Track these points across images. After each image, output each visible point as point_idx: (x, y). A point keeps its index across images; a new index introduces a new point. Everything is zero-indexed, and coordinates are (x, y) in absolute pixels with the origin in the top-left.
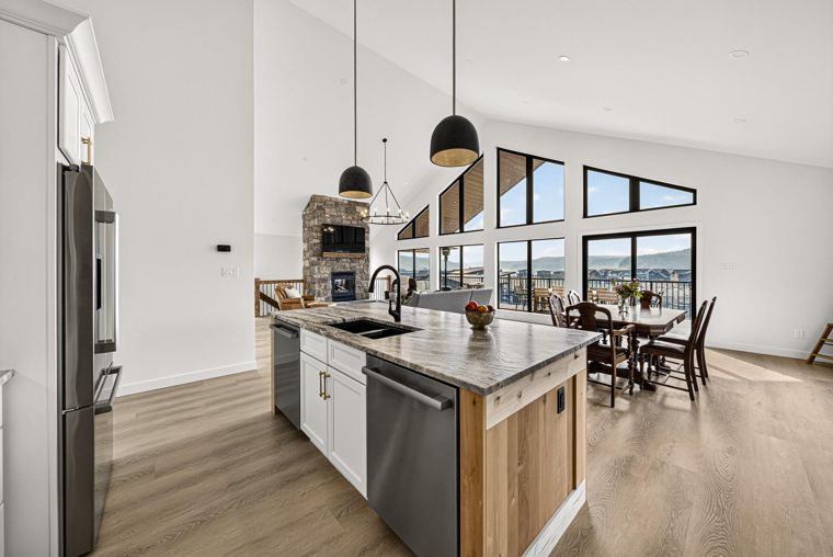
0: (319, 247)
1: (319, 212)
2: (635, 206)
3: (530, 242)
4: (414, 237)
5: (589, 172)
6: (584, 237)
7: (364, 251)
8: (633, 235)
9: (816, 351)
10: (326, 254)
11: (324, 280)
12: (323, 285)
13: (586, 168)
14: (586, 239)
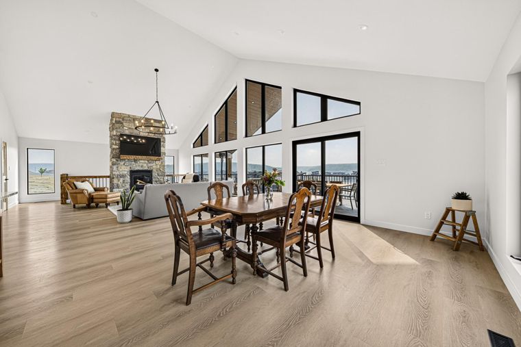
0: (118, 151)
1: (117, 125)
2: (324, 118)
3: (264, 147)
4: (202, 146)
5: (298, 94)
6: (293, 142)
7: (160, 156)
8: (322, 140)
9: (438, 230)
10: (123, 157)
11: (123, 176)
12: (121, 180)
13: (296, 91)
14: (295, 143)
